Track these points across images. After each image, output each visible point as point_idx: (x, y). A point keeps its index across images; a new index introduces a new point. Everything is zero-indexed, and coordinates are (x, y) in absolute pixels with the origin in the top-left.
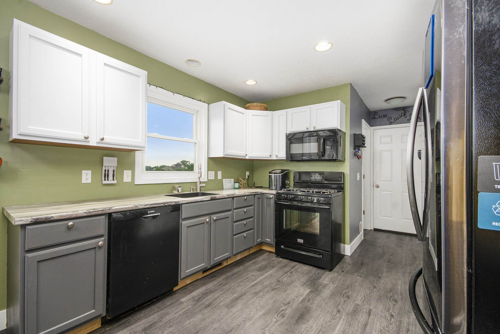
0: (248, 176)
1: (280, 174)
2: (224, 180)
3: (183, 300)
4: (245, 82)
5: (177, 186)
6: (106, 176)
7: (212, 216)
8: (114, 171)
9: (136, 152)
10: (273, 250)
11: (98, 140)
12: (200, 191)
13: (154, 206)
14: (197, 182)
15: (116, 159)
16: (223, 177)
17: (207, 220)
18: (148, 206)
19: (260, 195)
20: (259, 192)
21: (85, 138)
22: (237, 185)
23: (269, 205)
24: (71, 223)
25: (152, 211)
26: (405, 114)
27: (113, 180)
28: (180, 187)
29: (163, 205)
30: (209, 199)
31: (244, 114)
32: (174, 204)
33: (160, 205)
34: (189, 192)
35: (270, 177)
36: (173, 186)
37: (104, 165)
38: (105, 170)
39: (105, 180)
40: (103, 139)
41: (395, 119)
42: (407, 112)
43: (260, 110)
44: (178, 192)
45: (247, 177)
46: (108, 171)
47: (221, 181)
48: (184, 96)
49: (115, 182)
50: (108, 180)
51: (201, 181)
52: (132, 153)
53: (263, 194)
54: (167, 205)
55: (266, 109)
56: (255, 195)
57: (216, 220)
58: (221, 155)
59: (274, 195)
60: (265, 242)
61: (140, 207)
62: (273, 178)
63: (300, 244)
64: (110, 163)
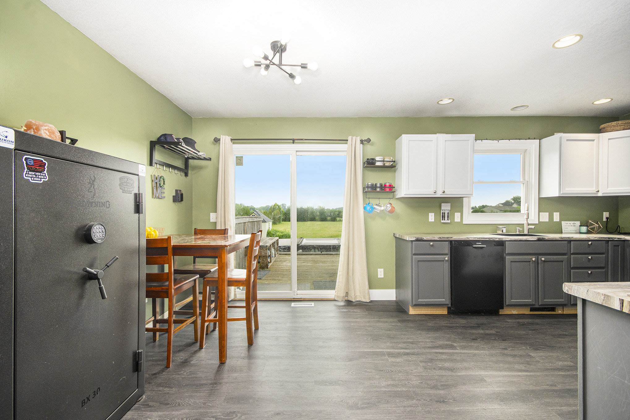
0: (607, 218)
2: (563, 222)
4: (592, 103)
5: (501, 227)
6: (443, 217)
7: (540, 257)
8: (448, 213)
9: (464, 198)
11: (441, 193)
12: (528, 233)
13: (481, 239)
14: (524, 224)
15: (450, 204)
16: (562, 219)
17: (534, 259)
18: (476, 239)
19: (616, 242)
20: (616, 238)
21: (434, 192)
22: (584, 229)
24: (431, 243)
25: (480, 243)
27: (448, 220)
28: (504, 228)
29: (488, 240)
30: (536, 240)
31: (593, 140)
32: (498, 240)
33: (486, 240)
34: (515, 234)
37: (442, 208)
38: (443, 213)
39: (443, 220)
40: (444, 192)
43: (624, 130)
44: (503, 232)
45: (604, 219)
46: (444, 213)
47: (559, 224)
49: (449, 221)
50: (444, 220)
51: (529, 223)
52: (462, 198)
53: (624, 241)
54: (491, 240)
56: (607, 241)
57: (544, 261)
58: (557, 195)
61: (470, 239)
64: (446, 207)
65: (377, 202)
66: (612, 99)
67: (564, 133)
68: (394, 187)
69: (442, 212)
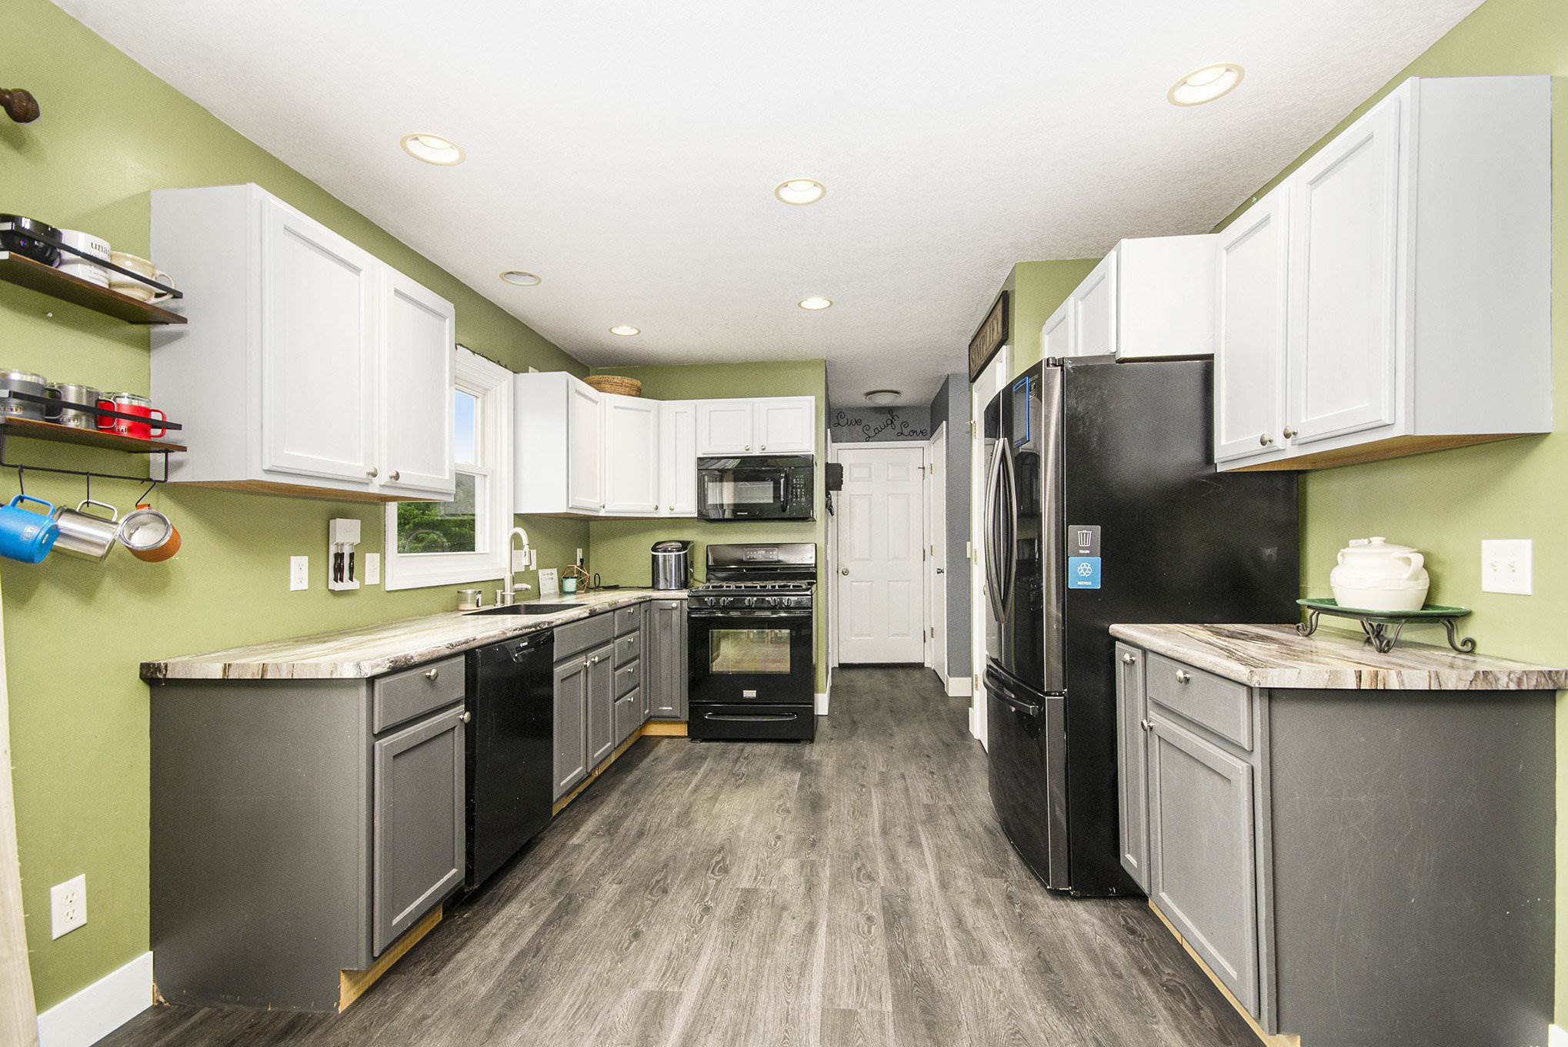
0: (582, 560)
1: (680, 551)
2: (541, 572)
3: (575, 840)
4: (610, 330)
5: (470, 592)
6: (339, 570)
7: (590, 656)
8: (352, 554)
10: (681, 730)
11: (386, 480)
13: (525, 631)
15: (358, 523)
16: (539, 567)
17: (585, 663)
18: (518, 632)
19: (647, 603)
20: (647, 596)
21: (370, 475)
22: (572, 585)
23: (668, 625)
24: (432, 672)
26: (892, 421)
27: (352, 580)
28: (480, 592)
29: (534, 629)
30: (587, 615)
31: (596, 403)
33: (531, 630)
35: (655, 559)
36: (459, 592)
37: (335, 538)
38: (336, 554)
39: (336, 581)
40: (397, 477)
41: (877, 431)
42: (896, 418)
43: (629, 395)
46: (341, 555)
47: (536, 572)
48: (474, 352)
49: (355, 585)
50: (342, 580)
53: (650, 600)
54: (538, 628)
55: (639, 393)
56: (641, 603)
57: (595, 664)
58: (561, 508)
59: (679, 601)
60: (657, 714)
61: (509, 634)
62: (661, 560)
63: (750, 701)
64: (346, 533)
65: (72, 494)
66: (639, 332)
67: (540, 372)
68: (178, 427)
69: (333, 550)
